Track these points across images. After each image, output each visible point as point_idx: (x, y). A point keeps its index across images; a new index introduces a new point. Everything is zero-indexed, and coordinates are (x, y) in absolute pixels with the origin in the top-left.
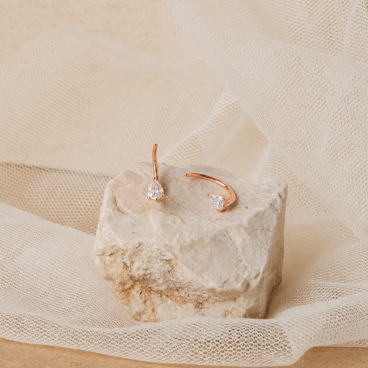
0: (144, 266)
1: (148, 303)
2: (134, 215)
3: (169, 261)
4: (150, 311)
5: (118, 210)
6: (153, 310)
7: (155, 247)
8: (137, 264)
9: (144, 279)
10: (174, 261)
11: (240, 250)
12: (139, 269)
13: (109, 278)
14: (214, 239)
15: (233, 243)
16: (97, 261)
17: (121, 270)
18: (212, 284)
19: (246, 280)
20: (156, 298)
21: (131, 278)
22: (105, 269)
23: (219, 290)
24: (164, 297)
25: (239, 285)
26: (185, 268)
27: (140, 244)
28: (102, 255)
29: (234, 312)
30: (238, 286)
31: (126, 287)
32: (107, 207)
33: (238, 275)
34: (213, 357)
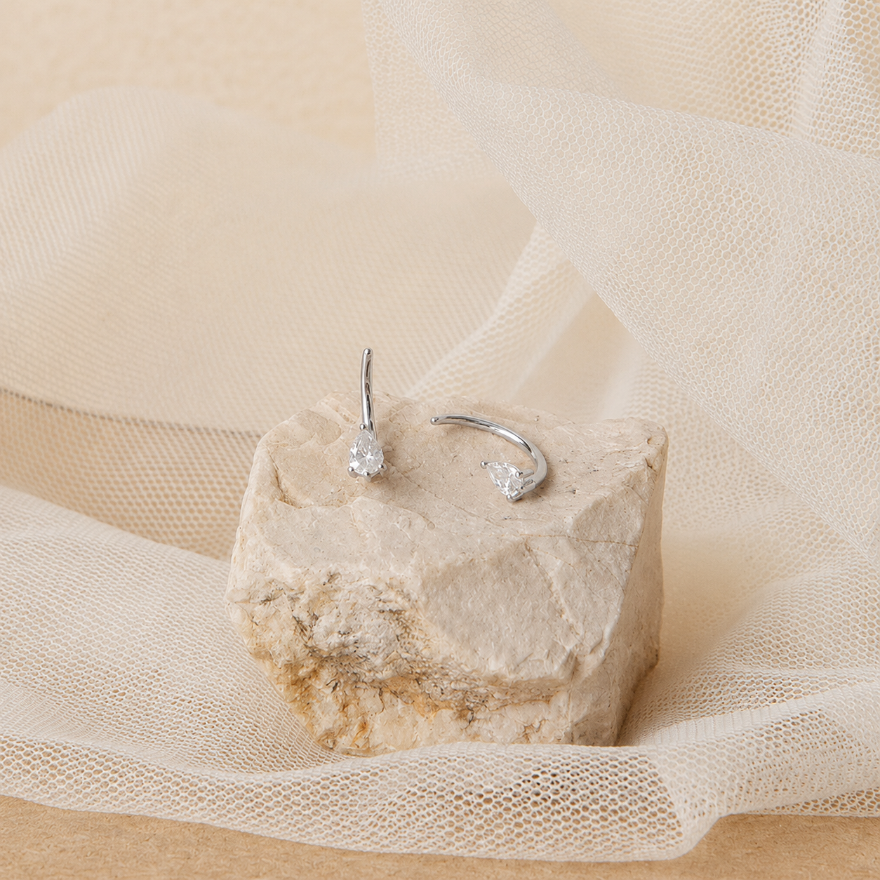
0: (342, 626)
1: (351, 709)
2: (319, 510)
3: (396, 613)
4: (356, 728)
5: (284, 498)
6: (364, 726)
7: (367, 582)
8: (324, 622)
9: (341, 656)
10: (407, 614)
11: (557, 586)
12: (329, 633)
13: (262, 654)
14: (498, 562)
15: (543, 573)
16: (236, 615)
17: (289, 633)
18: (495, 666)
19: (571, 655)
20: (368, 699)
21: (313, 652)
22: (252, 634)
23: (511, 677)
24: (387, 696)
25: (556, 667)
26: (433, 630)
27: (332, 577)
28: (246, 601)
29: (545, 730)
30: (555, 669)
31: (302, 673)
32: (258, 492)
33: (555, 644)
34: (499, 837)
